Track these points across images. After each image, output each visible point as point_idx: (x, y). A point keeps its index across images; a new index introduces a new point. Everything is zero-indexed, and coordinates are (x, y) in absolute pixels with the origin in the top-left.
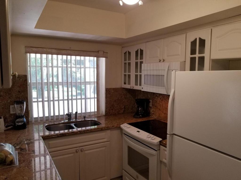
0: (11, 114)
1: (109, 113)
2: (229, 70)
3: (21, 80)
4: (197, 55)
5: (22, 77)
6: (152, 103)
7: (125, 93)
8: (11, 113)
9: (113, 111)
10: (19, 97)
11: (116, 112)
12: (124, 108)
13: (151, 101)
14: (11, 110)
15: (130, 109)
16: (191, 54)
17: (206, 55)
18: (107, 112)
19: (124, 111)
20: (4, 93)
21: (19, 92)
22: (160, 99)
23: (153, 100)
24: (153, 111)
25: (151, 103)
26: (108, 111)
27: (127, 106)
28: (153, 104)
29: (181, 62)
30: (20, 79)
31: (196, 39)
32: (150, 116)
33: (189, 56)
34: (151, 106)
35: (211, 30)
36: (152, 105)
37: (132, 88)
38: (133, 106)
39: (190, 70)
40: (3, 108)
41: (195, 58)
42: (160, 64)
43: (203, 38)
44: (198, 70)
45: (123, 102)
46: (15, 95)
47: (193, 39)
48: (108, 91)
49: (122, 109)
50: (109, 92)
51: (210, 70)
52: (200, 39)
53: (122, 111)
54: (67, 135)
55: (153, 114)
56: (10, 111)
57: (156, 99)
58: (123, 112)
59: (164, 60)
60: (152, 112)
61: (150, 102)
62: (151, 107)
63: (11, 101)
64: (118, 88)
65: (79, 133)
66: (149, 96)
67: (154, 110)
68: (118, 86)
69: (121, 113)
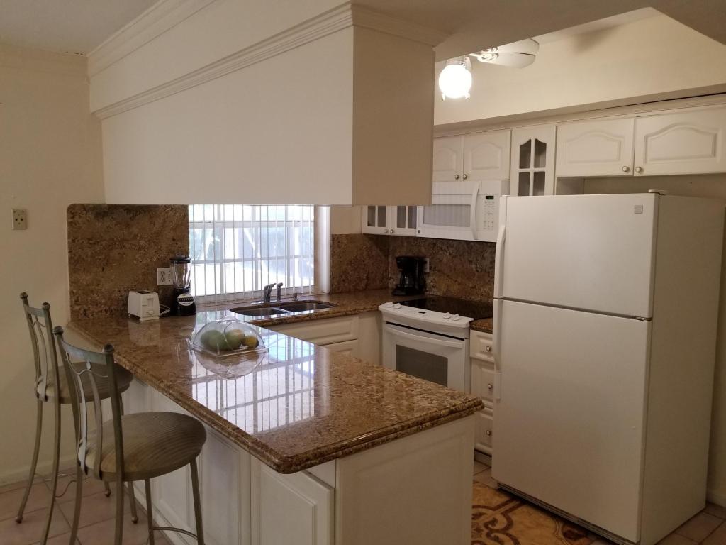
0: (159, 286)
1: (339, 289)
2: (584, 194)
3: (177, 214)
4: (532, 170)
5: (179, 208)
6: (430, 264)
7: (369, 246)
8: (158, 284)
9: (346, 284)
10: (174, 251)
11: (351, 287)
12: (367, 278)
13: (428, 260)
14: (159, 277)
15: (378, 282)
16: (521, 167)
17: (548, 170)
18: (334, 286)
19: (367, 285)
20: (146, 242)
21: (174, 240)
22: (450, 254)
23: (433, 258)
24: (432, 282)
25: (428, 266)
26: (336, 284)
27: (372, 273)
28: (433, 266)
29: (502, 181)
30: (175, 214)
31: (530, 141)
32: (427, 291)
33: (517, 170)
34: (428, 270)
35: (557, 127)
36: (430, 269)
37: (389, 234)
38: (385, 274)
39: (520, 195)
40: (144, 274)
41: (528, 174)
42: (457, 183)
43: (541, 140)
44: (534, 194)
45: (365, 265)
46: (167, 247)
47: (524, 141)
48: (335, 240)
49: (364, 280)
50: (339, 242)
51: (554, 195)
52: (537, 142)
53: (363, 285)
54: (288, 321)
55: (433, 287)
56: (156, 279)
57: (438, 256)
58: (364, 287)
59: (466, 178)
60: (432, 284)
61: (426, 262)
62: (428, 273)
63: (158, 259)
64: (355, 235)
65: (308, 318)
66: (423, 250)
67: (436, 279)
68: (354, 230)
69: (361, 288)
